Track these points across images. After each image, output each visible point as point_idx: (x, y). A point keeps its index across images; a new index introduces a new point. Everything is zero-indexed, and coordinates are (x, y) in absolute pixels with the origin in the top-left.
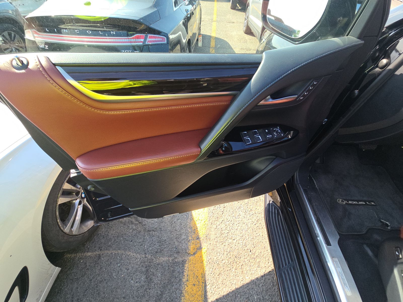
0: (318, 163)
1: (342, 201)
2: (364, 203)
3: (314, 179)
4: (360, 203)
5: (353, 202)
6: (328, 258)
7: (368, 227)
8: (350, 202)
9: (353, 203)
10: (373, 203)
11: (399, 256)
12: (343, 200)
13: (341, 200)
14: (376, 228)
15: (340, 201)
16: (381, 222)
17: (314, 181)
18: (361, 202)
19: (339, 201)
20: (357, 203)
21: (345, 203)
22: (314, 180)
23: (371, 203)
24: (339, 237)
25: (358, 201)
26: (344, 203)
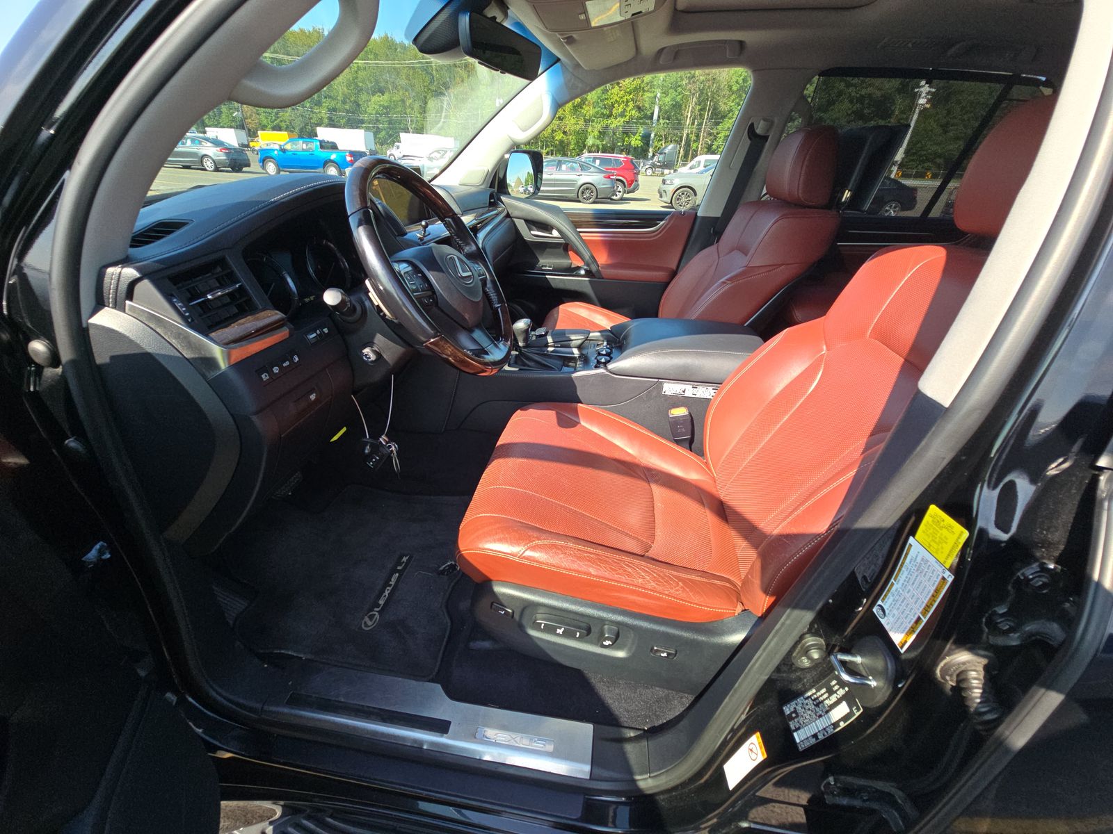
0: (243, 607)
1: (371, 617)
2: (397, 574)
3: (281, 649)
4: (393, 582)
5: (384, 594)
6: (474, 751)
7: (441, 607)
8: (381, 602)
9: (385, 596)
10: (405, 559)
11: (507, 613)
12: (371, 613)
13: (366, 619)
14: (449, 591)
15: (369, 623)
16: (442, 572)
17: (286, 652)
18: (392, 580)
19: (366, 625)
20: (390, 588)
21: (377, 613)
22: (282, 651)
23: (403, 562)
24: (439, 686)
25: (387, 584)
26: (377, 616)
